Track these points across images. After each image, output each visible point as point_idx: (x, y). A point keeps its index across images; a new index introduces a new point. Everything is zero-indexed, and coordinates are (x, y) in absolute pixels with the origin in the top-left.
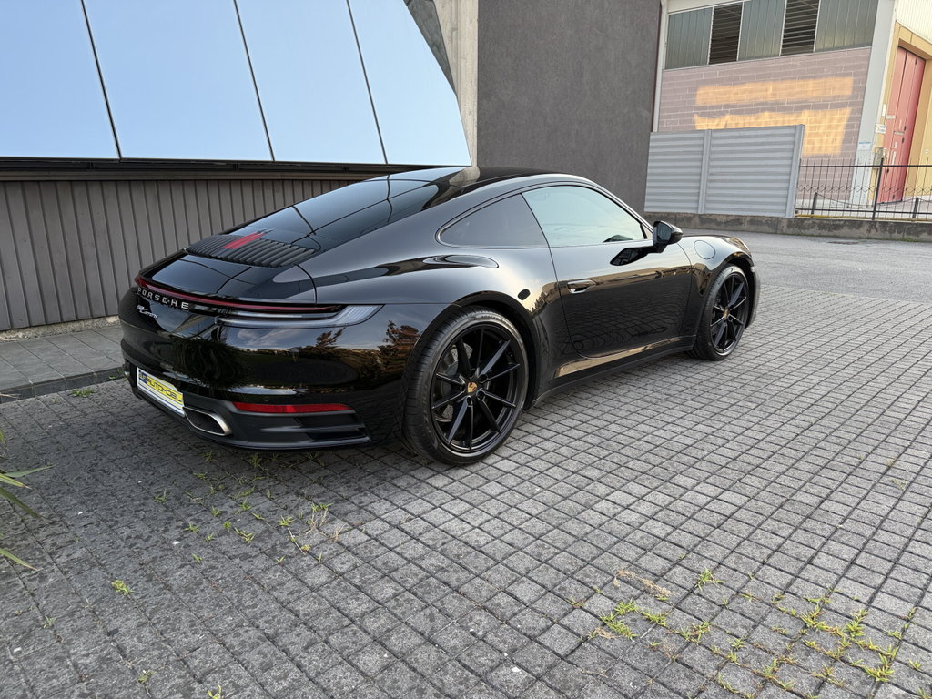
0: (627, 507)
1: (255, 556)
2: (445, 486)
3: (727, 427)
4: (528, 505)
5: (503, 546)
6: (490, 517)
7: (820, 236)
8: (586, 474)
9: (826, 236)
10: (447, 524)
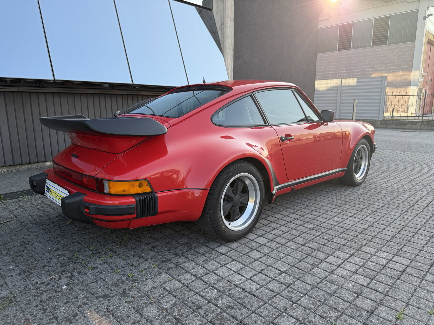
0: (339, 266)
1: (113, 297)
2: (227, 252)
3: (383, 219)
4: (278, 265)
5: (267, 291)
6: (256, 273)
7: (396, 128)
8: (310, 246)
9: (399, 129)
10: (230, 277)
